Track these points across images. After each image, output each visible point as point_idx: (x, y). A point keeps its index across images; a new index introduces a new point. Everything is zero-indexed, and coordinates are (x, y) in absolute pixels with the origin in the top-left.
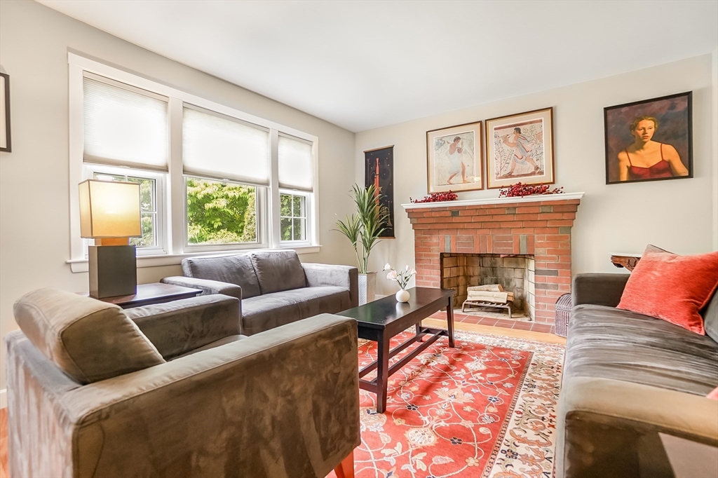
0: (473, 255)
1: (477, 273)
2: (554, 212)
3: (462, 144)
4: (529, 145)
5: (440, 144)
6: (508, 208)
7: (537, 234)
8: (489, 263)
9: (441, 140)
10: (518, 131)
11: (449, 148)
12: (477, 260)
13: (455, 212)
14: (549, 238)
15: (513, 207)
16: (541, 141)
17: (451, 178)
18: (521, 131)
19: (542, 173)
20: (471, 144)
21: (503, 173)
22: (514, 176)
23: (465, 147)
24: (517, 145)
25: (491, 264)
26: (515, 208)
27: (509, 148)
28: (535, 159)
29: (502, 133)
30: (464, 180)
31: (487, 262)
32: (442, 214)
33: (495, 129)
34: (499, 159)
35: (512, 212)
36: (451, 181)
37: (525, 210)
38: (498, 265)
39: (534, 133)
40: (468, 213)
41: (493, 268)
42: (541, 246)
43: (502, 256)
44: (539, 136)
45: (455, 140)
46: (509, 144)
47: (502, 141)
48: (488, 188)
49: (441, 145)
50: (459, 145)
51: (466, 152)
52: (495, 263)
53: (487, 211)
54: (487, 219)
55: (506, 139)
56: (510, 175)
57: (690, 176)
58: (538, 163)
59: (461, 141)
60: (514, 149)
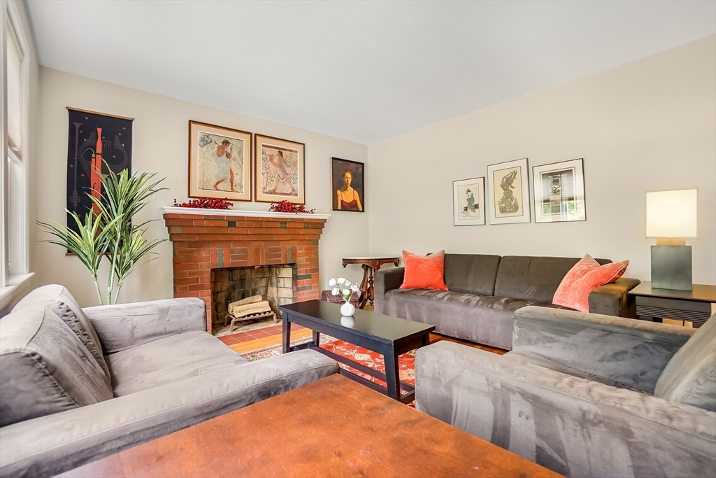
0: (222, 269)
1: (225, 288)
2: (312, 228)
3: (231, 149)
4: (289, 169)
5: (206, 141)
6: (281, 223)
7: (299, 245)
8: (239, 276)
9: (207, 137)
10: (281, 154)
11: (216, 149)
12: (226, 274)
13: (232, 222)
14: (306, 249)
15: (284, 222)
16: (297, 168)
17: (218, 183)
18: (283, 155)
19: (296, 195)
20: (240, 152)
21: (269, 189)
22: (277, 194)
23: (234, 154)
24: (281, 167)
25: (241, 277)
26: (286, 223)
27: (274, 167)
28: (292, 182)
29: (269, 151)
30: (232, 189)
31: (237, 275)
32: (218, 223)
33: (263, 146)
34: (266, 175)
35: (283, 226)
36: (218, 186)
37: (293, 225)
38: (247, 277)
39: (292, 160)
40: (245, 224)
41: (242, 280)
42: (301, 255)
43: (256, 267)
44: (295, 164)
45: (223, 143)
46: (273, 163)
47: (268, 159)
48: (256, 201)
49: (207, 143)
50: (228, 149)
51: (235, 159)
52: (244, 275)
53: (264, 223)
54: (262, 231)
55: (271, 157)
56: (273, 192)
57: (363, 211)
58: (294, 186)
59: (230, 146)
60: (278, 169)
